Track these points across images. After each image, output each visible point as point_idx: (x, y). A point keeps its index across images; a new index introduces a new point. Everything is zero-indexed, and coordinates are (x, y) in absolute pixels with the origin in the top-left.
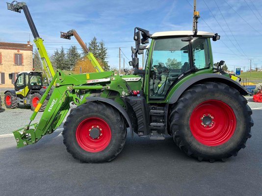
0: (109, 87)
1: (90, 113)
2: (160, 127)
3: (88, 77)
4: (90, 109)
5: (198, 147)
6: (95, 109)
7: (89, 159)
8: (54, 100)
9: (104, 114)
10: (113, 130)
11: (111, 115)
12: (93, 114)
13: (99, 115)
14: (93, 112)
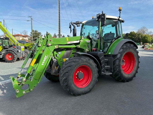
0: (79, 46)
1: (82, 63)
2: (108, 68)
3: (68, 40)
4: (82, 60)
5: (125, 75)
6: (85, 60)
7: (82, 92)
8: (46, 56)
9: (89, 63)
10: (93, 72)
11: (93, 63)
12: (83, 63)
13: (86, 63)
14: (84, 62)
